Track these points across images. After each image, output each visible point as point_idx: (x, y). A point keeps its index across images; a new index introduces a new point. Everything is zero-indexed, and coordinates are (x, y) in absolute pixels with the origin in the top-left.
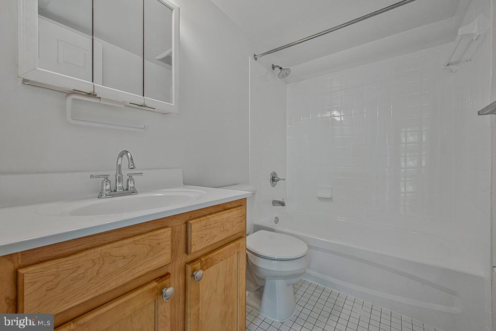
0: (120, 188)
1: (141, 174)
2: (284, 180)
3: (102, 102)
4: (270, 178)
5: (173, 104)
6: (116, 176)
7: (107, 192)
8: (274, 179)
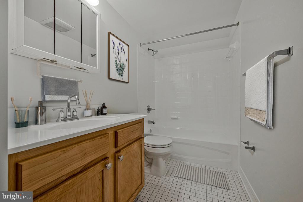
0: (69, 116)
1: (80, 108)
2: (154, 109)
3: (57, 66)
4: (147, 108)
5: (97, 68)
6: (67, 109)
7: (62, 119)
8: (149, 109)
